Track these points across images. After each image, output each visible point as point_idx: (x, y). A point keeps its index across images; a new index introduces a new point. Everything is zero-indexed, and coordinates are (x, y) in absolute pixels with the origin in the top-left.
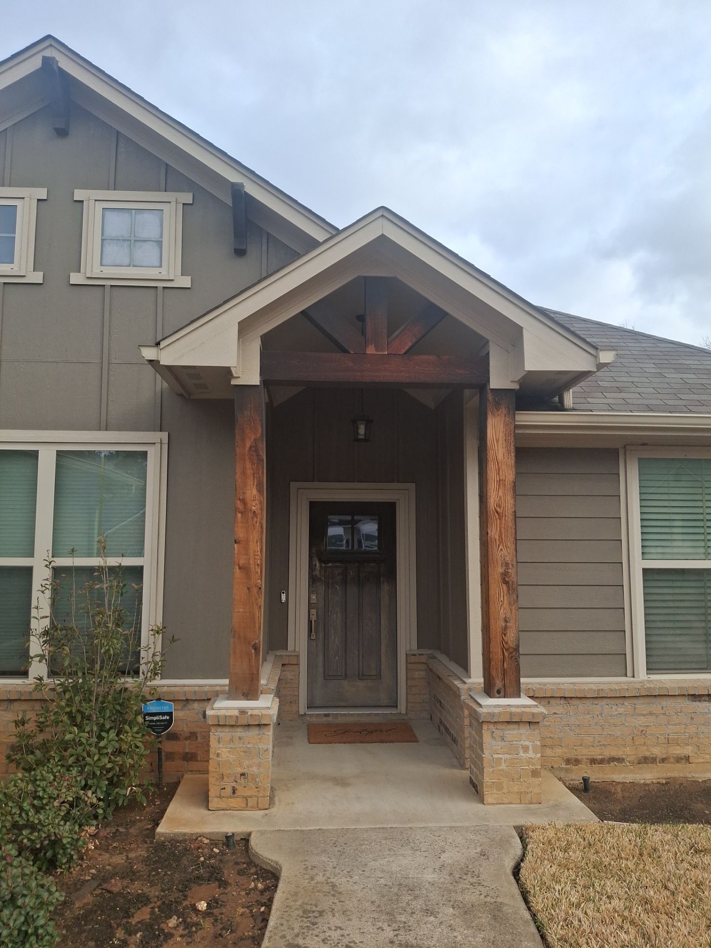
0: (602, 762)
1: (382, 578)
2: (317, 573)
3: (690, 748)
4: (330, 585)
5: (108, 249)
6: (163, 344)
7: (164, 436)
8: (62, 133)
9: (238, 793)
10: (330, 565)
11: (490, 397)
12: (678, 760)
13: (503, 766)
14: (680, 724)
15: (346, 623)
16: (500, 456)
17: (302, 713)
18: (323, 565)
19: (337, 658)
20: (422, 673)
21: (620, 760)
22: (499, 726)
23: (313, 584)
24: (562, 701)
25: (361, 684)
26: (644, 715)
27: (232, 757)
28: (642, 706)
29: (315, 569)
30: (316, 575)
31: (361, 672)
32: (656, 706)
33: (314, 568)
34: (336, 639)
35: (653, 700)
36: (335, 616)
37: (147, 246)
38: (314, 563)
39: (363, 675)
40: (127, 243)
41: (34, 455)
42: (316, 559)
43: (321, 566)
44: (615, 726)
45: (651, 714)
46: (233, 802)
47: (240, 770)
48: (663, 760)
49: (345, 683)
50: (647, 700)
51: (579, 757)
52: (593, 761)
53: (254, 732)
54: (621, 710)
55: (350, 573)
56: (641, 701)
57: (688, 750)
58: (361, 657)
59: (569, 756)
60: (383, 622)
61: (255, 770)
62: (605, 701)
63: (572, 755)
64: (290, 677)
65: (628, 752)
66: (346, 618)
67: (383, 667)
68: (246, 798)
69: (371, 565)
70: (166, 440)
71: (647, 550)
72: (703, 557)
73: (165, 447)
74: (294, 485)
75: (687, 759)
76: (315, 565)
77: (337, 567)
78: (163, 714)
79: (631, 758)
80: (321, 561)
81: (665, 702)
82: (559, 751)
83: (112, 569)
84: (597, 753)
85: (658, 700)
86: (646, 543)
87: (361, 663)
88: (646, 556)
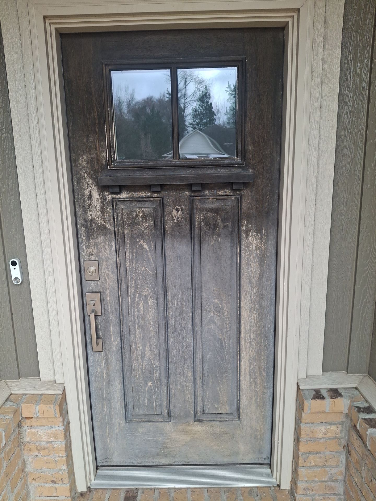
1: (244, 223)
4: (128, 242)
10: (124, 195)
15: (166, 319)
17: (81, 487)
18: (109, 197)
19: (150, 384)
20: (334, 428)
23: (88, 239)
25: (199, 428)
29: (90, 206)
30: (93, 221)
31: (199, 409)
33: (87, 202)
34: (147, 350)
36: (142, 304)
38: (87, 192)
39: (203, 413)
42: (90, 181)
43: (103, 199)
49: (168, 427)
55: (171, 213)
58: (199, 382)
60: (245, 314)
64: (44, 438)
66: (166, 310)
67: (244, 399)
69: (221, 193)
76: (90, 197)
77: (141, 200)
80: (102, 188)
87: (199, 392)
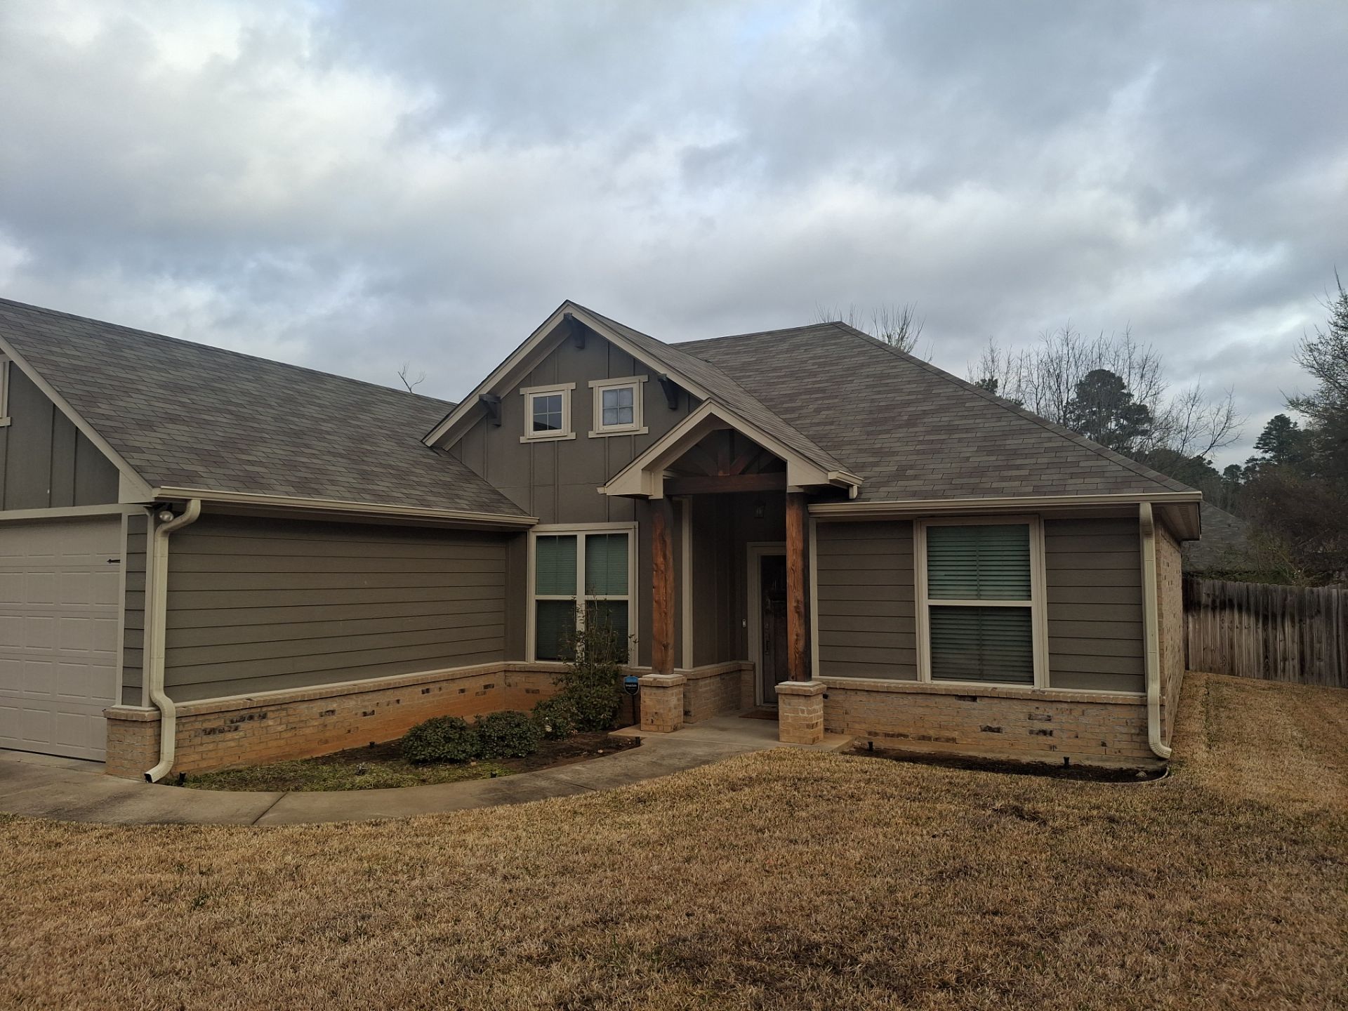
0: (893, 736)
2: (769, 607)
3: (957, 733)
5: (606, 415)
6: (607, 485)
7: (636, 523)
8: (582, 347)
9: (654, 723)
11: (787, 497)
12: (948, 740)
13: (790, 721)
14: (949, 715)
16: (794, 535)
17: (758, 704)
21: (905, 736)
22: (788, 697)
23: (766, 615)
24: (865, 693)
26: (922, 707)
27: (651, 703)
28: (920, 699)
29: (767, 604)
30: (768, 609)
32: (932, 701)
35: (929, 697)
37: (625, 411)
38: (767, 600)
40: (615, 411)
41: (575, 537)
42: (768, 597)
43: (772, 603)
44: (902, 713)
45: (927, 706)
46: (653, 728)
47: (655, 711)
48: (936, 739)
50: (924, 696)
51: (878, 731)
52: (887, 735)
53: (661, 691)
54: (906, 702)
56: (920, 697)
57: (955, 734)
59: (870, 730)
61: (662, 711)
62: (894, 696)
63: (873, 730)
64: (748, 679)
65: (910, 731)
68: (658, 726)
70: (637, 527)
71: (932, 592)
72: (975, 597)
73: (637, 530)
74: (749, 544)
75: (954, 740)
76: (768, 602)
78: (634, 684)
79: (914, 735)
80: (771, 599)
81: (937, 699)
82: (864, 726)
83: (599, 602)
84: (889, 730)
85: (933, 697)
86: (932, 587)
88: (931, 597)
